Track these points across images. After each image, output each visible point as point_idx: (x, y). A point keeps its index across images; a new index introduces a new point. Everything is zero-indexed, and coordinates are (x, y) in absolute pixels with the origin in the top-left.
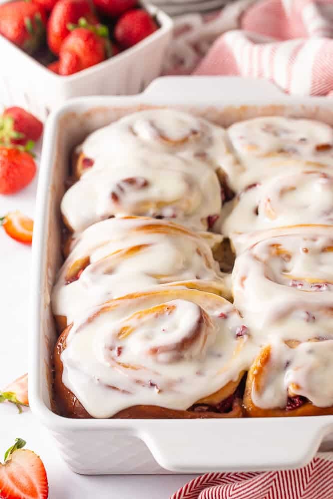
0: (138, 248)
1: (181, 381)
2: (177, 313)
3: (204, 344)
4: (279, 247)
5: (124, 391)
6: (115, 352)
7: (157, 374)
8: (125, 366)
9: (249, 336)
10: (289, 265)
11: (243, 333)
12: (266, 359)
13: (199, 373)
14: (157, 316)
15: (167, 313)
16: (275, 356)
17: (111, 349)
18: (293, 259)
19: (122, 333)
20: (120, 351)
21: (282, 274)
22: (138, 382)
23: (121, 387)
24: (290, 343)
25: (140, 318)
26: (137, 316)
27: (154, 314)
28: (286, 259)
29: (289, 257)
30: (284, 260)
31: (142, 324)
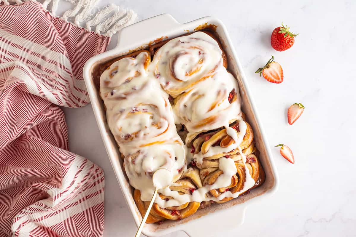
0: (212, 108)
1: (173, 47)
2: (184, 74)
3: (170, 64)
4: (157, 128)
5: (192, 38)
6: (202, 52)
7: (183, 47)
8: (195, 47)
9: (155, 75)
10: (151, 121)
11: (158, 76)
12: (145, 64)
13: (168, 52)
14: (191, 70)
15: (187, 73)
16: (142, 66)
17: (203, 54)
18: (151, 124)
19: (202, 61)
20: (200, 53)
21: (153, 114)
22: (188, 42)
23: (193, 40)
24: (138, 74)
25: (197, 68)
26: (199, 69)
27: (192, 71)
28: (153, 123)
29: (153, 124)
30: (154, 123)
31: (195, 65)
